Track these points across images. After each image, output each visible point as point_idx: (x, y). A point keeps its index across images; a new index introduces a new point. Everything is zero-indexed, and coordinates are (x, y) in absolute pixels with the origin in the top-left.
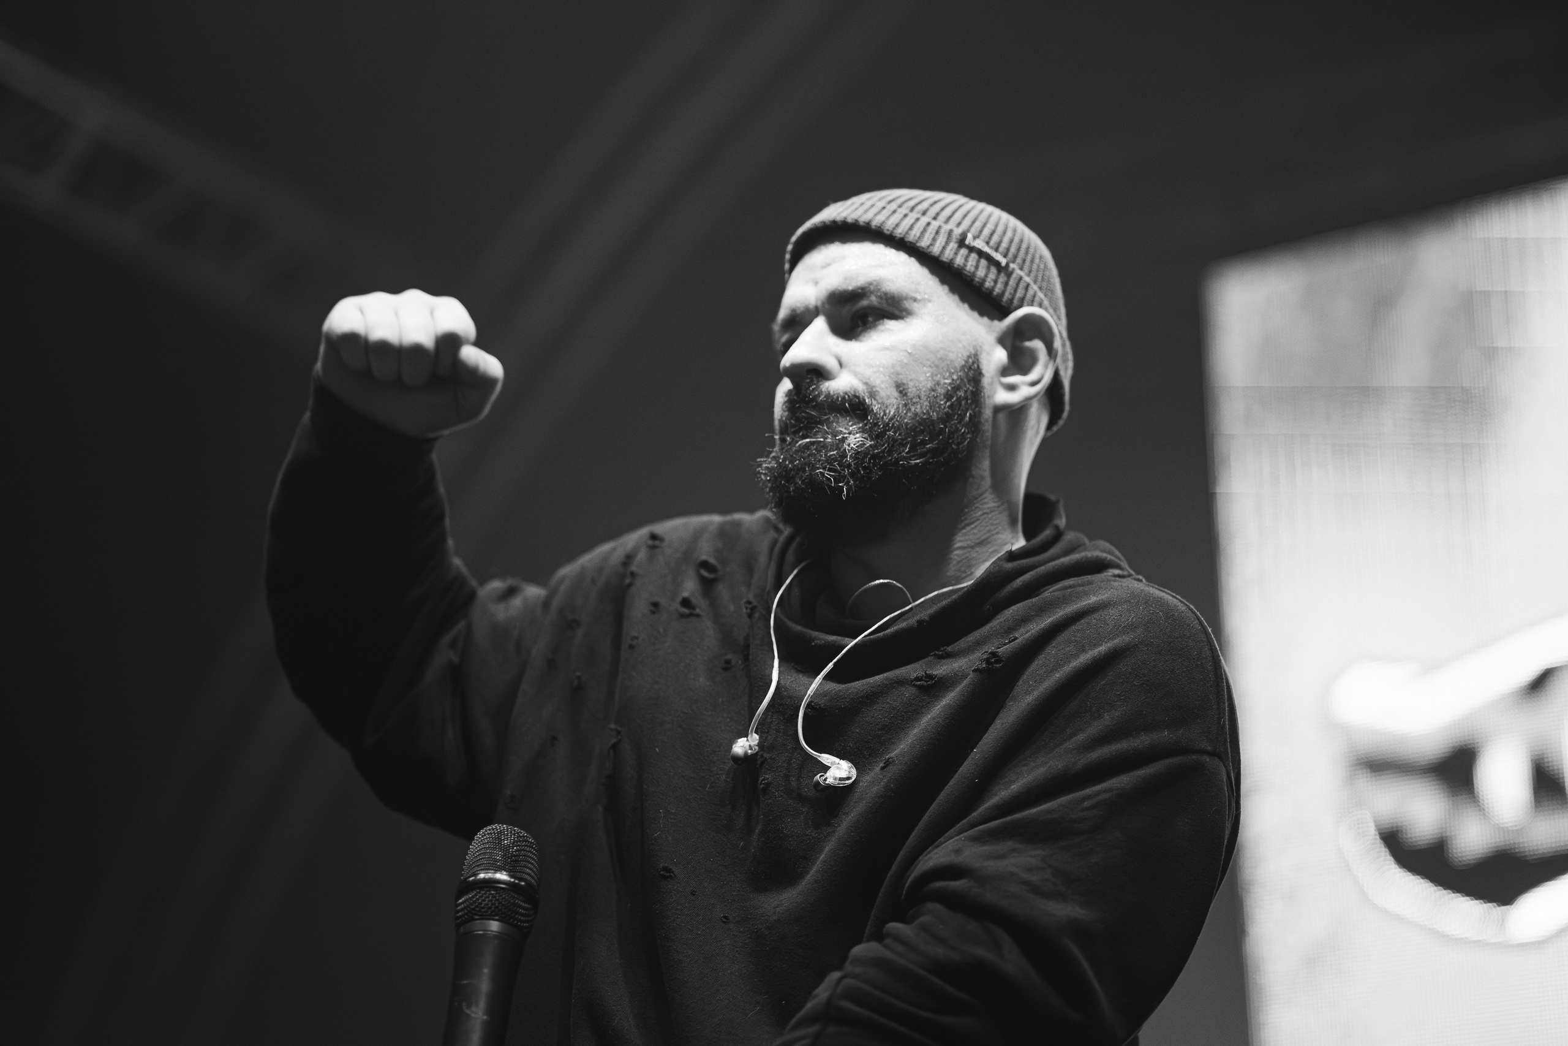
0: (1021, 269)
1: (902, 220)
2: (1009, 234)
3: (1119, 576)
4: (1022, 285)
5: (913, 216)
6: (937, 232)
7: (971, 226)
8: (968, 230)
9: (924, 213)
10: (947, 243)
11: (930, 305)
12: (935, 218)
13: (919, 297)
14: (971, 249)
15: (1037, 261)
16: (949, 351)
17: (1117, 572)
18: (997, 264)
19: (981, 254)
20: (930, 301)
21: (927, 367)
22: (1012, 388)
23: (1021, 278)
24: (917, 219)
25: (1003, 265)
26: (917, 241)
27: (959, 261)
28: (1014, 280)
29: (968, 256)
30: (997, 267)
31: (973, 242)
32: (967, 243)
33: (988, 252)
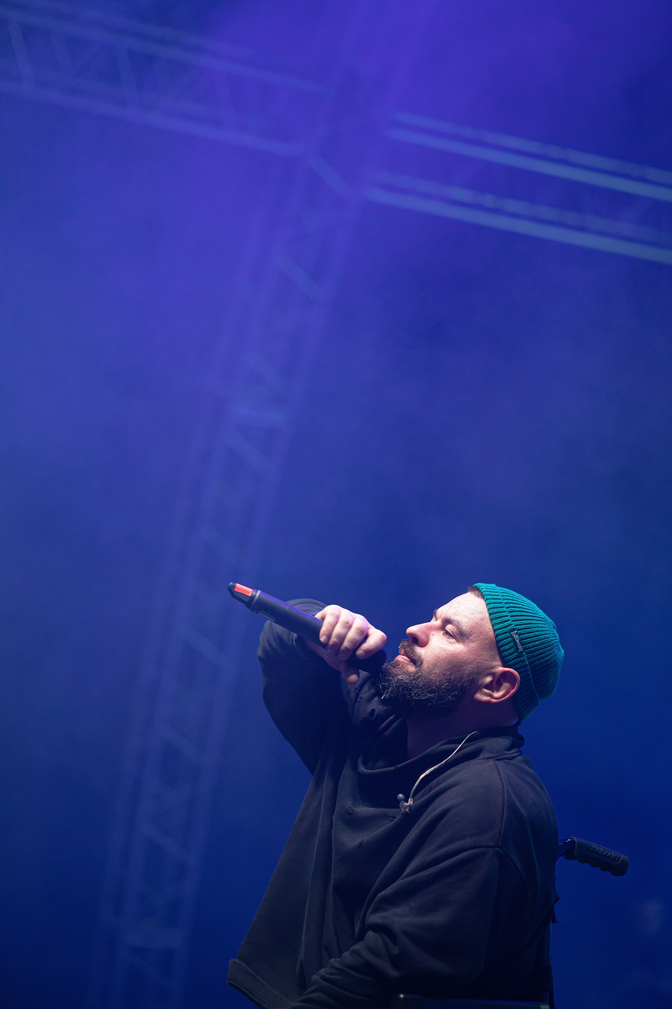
1: (499, 607)
9: (510, 612)
10: (504, 627)
12: (512, 616)
14: (512, 636)
19: (514, 641)
22: (485, 694)
24: (504, 612)
25: (519, 651)
26: (494, 619)
27: (502, 637)
28: (520, 659)
29: (508, 638)
30: (515, 650)
31: (514, 634)
32: (512, 633)
33: (517, 642)
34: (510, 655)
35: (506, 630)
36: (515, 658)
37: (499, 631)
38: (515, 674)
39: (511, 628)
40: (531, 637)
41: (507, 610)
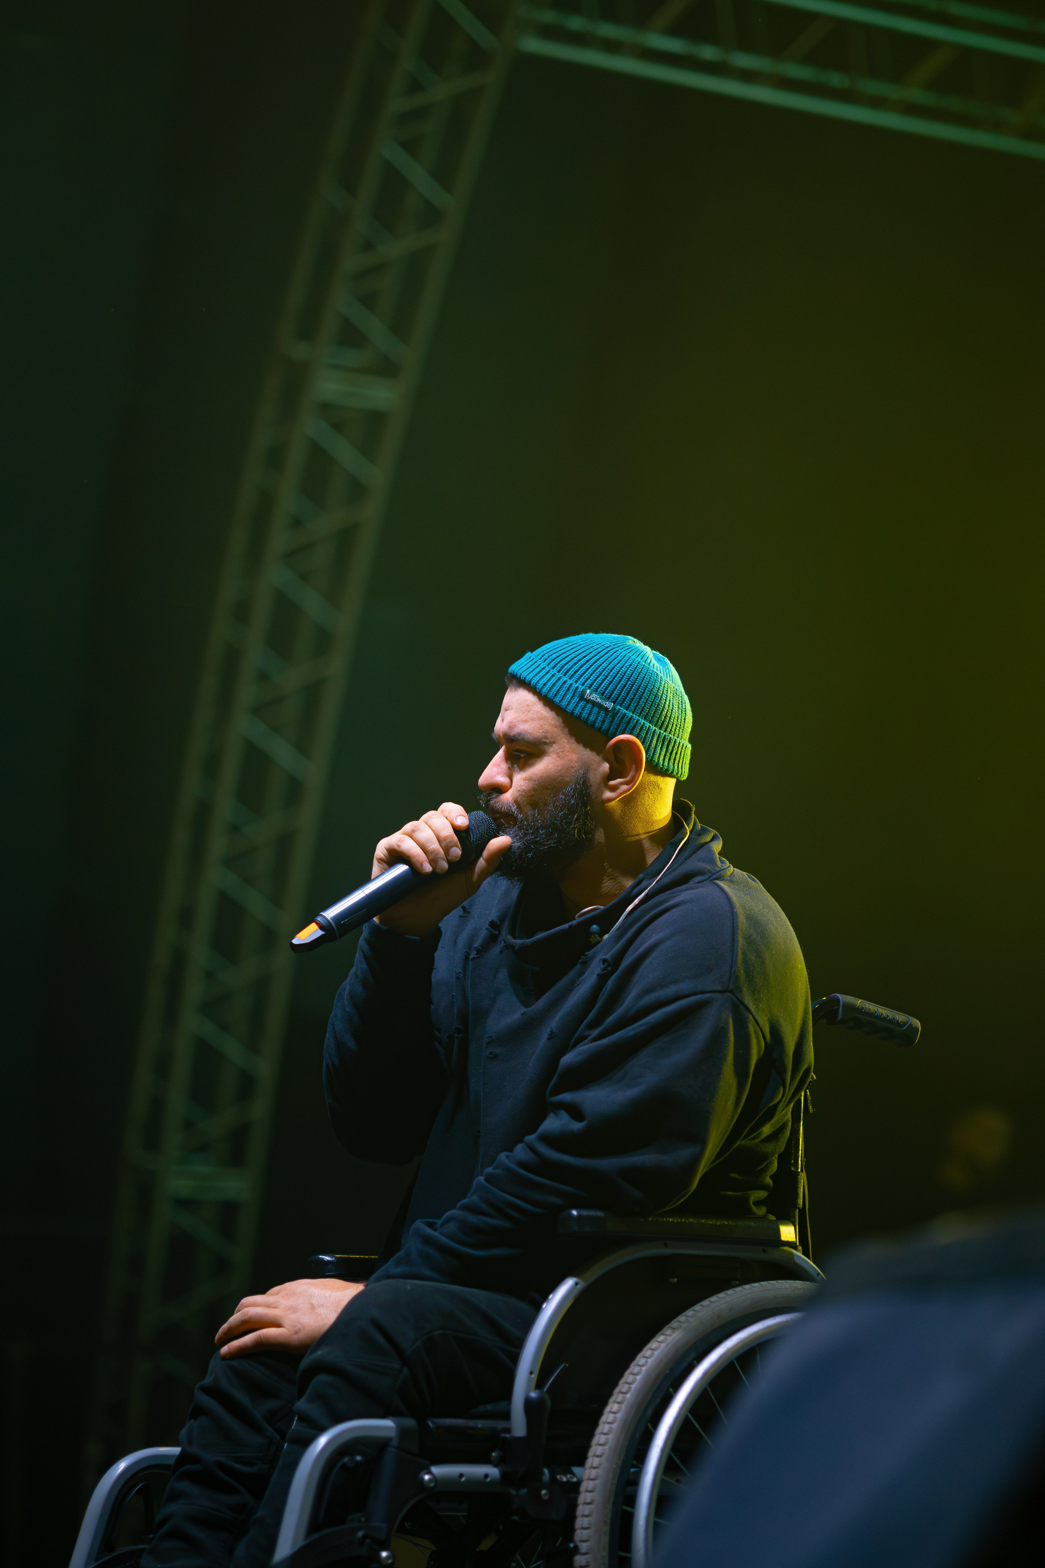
0: (627, 707)
1: (550, 678)
4: (625, 720)
5: (558, 675)
6: (569, 689)
7: (594, 681)
8: (591, 686)
9: (566, 673)
11: (555, 745)
12: (571, 677)
14: (588, 701)
15: (646, 695)
16: (565, 776)
18: (607, 709)
19: (595, 704)
20: (555, 743)
21: (550, 789)
22: (614, 788)
23: (624, 716)
24: (559, 679)
25: (611, 709)
26: (554, 697)
27: (577, 711)
28: (618, 718)
29: (585, 707)
30: (605, 712)
31: (590, 696)
32: (585, 697)
33: (600, 701)
34: (603, 722)
35: (576, 699)
36: (612, 722)
37: (570, 708)
38: (626, 739)
39: (580, 693)
40: (611, 682)
41: (561, 674)
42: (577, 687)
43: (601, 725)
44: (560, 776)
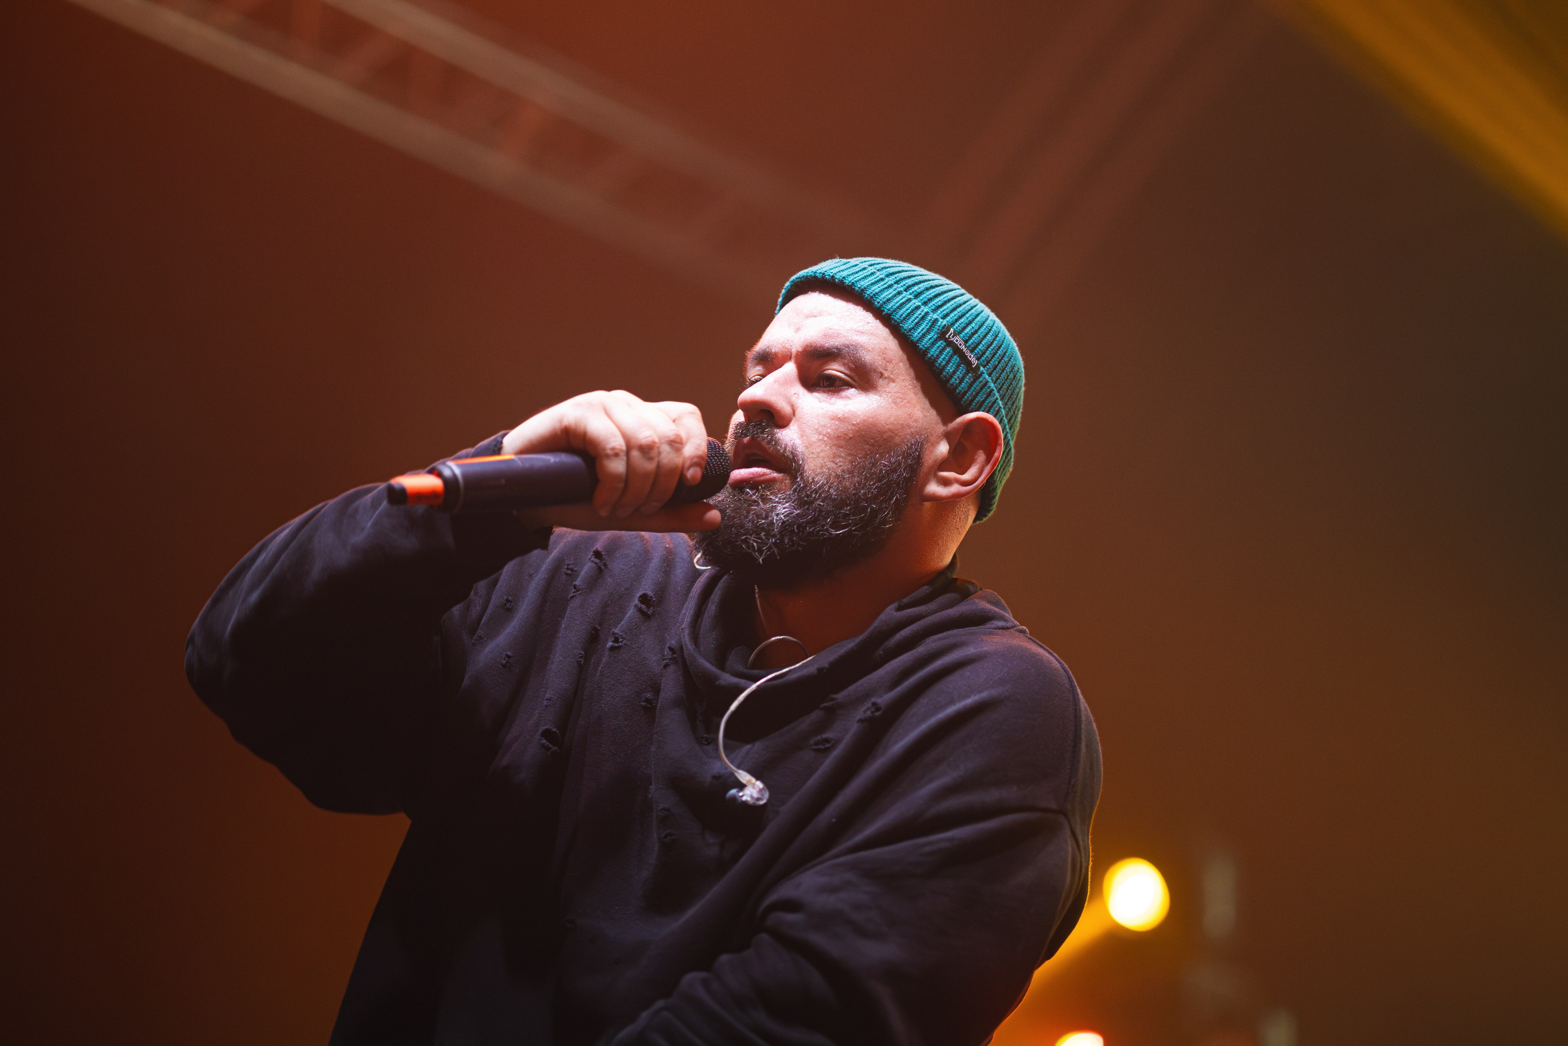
0: (990, 375)
1: (895, 296)
2: (989, 337)
3: (1003, 628)
4: (986, 390)
5: (907, 295)
6: (923, 318)
7: (957, 320)
8: (953, 324)
9: (917, 296)
10: (929, 331)
11: (893, 385)
12: (925, 303)
13: (886, 374)
14: (949, 343)
15: (1008, 369)
16: (896, 435)
17: (1001, 624)
18: (968, 363)
19: (957, 351)
20: (894, 382)
21: (869, 445)
22: (946, 482)
23: (987, 382)
24: (909, 300)
25: (974, 366)
26: (902, 321)
27: (933, 352)
28: (980, 383)
29: (944, 349)
30: (967, 367)
31: (953, 337)
32: (947, 336)
33: (963, 350)
34: (961, 381)
35: (933, 335)
36: (971, 385)
37: (925, 343)
39: (940, 328)
40: (976, 332)
41: (911, 294)
42: (936, 320)
43: (959, 383)
44: (890, 430)
